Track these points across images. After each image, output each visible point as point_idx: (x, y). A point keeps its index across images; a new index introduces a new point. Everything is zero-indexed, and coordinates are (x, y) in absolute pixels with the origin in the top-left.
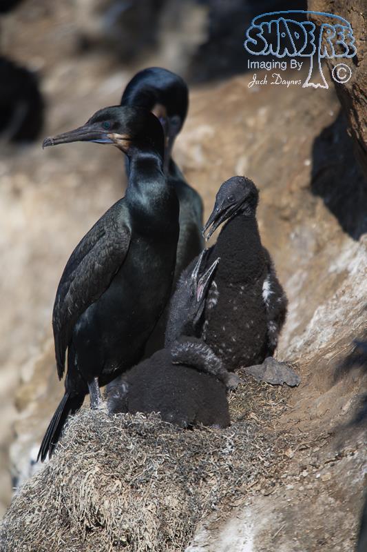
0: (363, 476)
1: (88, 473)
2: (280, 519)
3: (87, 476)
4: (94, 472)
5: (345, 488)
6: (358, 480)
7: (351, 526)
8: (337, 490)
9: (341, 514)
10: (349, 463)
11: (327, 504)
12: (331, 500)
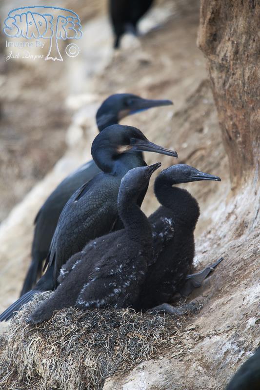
0: (223, 354)
1: (33, 340)
2: (164, 379)
3: (32, 342)
4: (37, 340)
5: (209, 361)
6: (219, 356)
7: (213, 386)
8: (204, 361)
9: (206, 378)
10: (213, 344)
11: (197, 371)
12: (200, 368)
